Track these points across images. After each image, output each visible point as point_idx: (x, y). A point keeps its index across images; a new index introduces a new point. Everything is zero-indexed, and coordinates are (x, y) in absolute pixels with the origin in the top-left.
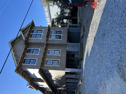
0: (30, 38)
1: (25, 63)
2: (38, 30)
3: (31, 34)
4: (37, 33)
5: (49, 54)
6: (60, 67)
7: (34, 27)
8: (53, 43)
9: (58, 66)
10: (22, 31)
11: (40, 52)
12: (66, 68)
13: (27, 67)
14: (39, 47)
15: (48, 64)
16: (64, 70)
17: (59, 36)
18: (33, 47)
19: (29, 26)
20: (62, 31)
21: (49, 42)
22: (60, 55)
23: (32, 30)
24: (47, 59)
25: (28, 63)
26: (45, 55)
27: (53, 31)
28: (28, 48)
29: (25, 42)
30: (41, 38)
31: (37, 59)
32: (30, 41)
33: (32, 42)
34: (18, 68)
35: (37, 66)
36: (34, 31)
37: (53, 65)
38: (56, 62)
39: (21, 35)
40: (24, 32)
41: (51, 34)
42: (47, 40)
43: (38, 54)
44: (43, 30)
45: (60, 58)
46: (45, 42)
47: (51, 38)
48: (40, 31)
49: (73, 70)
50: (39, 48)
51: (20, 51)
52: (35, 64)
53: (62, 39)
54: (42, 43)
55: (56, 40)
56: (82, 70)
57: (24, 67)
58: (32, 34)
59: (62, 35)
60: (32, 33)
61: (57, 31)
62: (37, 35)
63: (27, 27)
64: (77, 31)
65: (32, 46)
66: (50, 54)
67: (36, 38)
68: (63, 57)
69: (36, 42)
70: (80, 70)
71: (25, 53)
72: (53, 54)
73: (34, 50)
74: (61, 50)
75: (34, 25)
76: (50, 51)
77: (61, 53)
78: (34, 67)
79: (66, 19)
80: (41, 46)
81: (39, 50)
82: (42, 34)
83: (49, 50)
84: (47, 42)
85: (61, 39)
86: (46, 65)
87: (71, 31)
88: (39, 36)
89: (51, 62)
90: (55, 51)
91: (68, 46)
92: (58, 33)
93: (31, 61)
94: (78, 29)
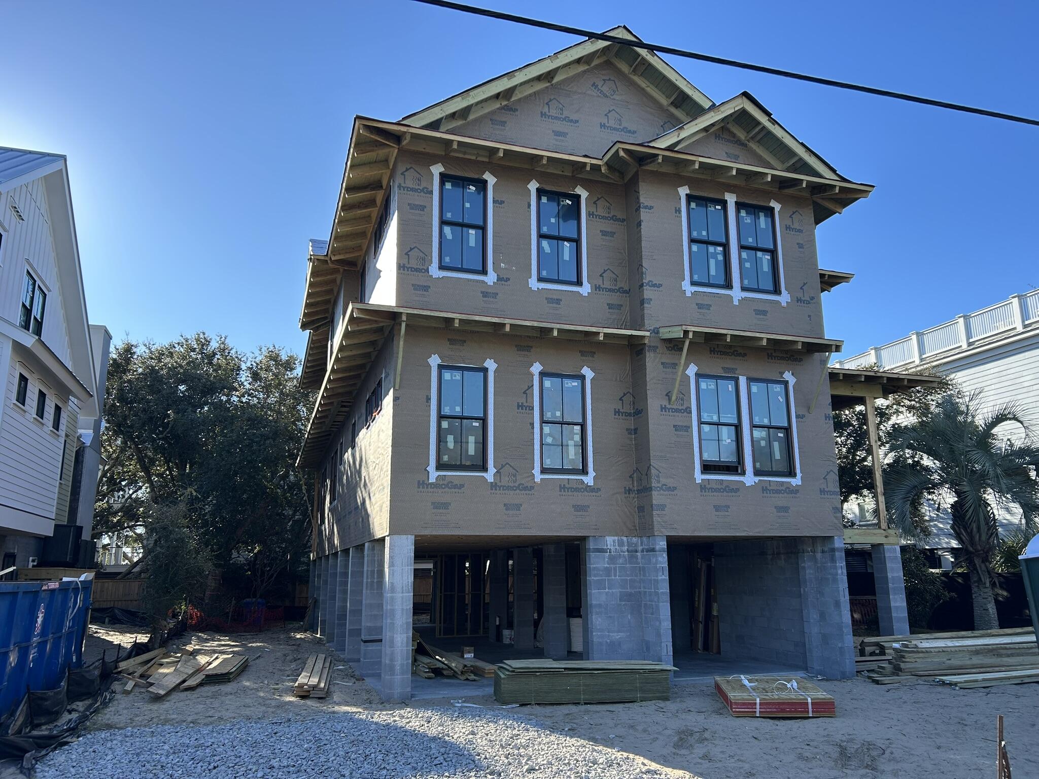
0: (684, 191)
1: (448, 186)
2: (773, 252)
3: (731, 199)
4: (742, 247)
5: (542, 374)
6: (423, 484)
7: (808, 215)
8: (654, 404)
9: (432, 467)
10: (742, 117)
11: (555, 300)
12: (413, 537)
13: (413, 207)
14: (607, 284)
15: (447, 375)
16: (395, 529)
17: (727, 456)
18: (604, 233)
19: (803, 167)
20: (796, 481)
21: (653, 363)
22: (538, 477)
23: (771, 196)
24: (491, 365)
26: (528, 348)
27: (778, 388)
28: (584, 194)
29: (643, 159)
30: (688, 289)
31: (491, 278)
32: (648, 195)
33: (644, 215)
35: (426, 288)
36: (763, 221)
40: (742, 135)
41: (750, 380)
42: (674, 345)
43: (540, 279)
44: (784, 298)
45: (505, 481)
46: (656, 331)
47: (698, 376)
48: (766, 267)
49: (398, 607)
50: (596, 288)
51: (557, 134)
52: (442, 267)
53: (703, 487)
54: (642, 302)
55: (688, 428)
56: (397, 691)
57: (410, 183)
58: (724, 203)
59: (749, 479)
60: (739, 206)
61: (787, 430)
62: (726, 246)
63: (792, 153)
64: (814, 630)
65: (608, 226)
66: (547, 383)
67: (692, 241)
68: (518, 507)
69: (645, 253)
71: (541, 176)
72: (548, 416)
73: (577, 241)
74: (589, 480)
75: (821, 215)
77: (562, 488)
78: (414, 263)
80: (615, 299)
81: (579, 283)
82: (736, 294)
83: (583, 378)
84: (654, 349)
85: (699, 477)
86: (434, 361)
87: (809, 570)
88: (713, 272)
89: (465, 407)
90: (577, 428)
91: (640, 548)
92: (763, 439)
93: (472, 232)
94: (840, 645)
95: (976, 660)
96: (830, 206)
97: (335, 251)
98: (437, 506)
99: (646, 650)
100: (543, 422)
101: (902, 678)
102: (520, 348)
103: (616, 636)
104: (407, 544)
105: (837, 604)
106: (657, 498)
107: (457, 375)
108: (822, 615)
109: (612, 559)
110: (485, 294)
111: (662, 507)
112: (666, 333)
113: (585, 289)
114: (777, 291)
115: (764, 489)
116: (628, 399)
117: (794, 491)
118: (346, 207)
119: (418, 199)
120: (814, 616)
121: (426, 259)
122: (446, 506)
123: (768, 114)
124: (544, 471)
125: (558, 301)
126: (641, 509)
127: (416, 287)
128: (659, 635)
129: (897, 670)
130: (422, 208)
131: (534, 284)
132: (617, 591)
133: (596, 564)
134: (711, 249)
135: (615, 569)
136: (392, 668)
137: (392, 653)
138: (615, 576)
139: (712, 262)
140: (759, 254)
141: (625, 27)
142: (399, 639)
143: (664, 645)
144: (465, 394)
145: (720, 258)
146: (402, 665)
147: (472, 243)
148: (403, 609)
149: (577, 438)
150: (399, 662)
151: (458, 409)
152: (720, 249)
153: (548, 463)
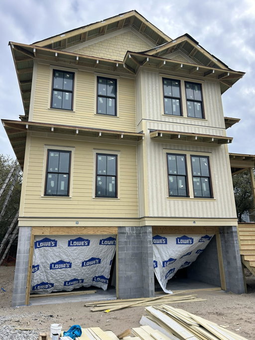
1: (57, 74)
2: (202, 102)
3: (182, 80)
4: (188, 100)
5: (97, 154)
15: (52, 154)
27: (205, 160)
28: (118, 79)
41: (192, 156)
43: (98, 114)
47: (168, 154)
48: (198, 108)
52: (52, 108)
58: (179, 82)
60: (186, 83)
61: (210, 178)
63: (209, 60)
64: (224, 269)
66: (100, 158)
67: (165, 97)
70: (19, 295)
73: (115, 98)
76: (113, 158)
81: (116, 115)
83: (116, 156)
88: (174, 110)
89: (60, 168)
90: (113, 178)
92: (198, 182)
93: (67, 93)
100: (97, 175)
104: (28, 231)
105: (235, 257)
107: (57, 154)
108: (229, 263)
109: (128, 237)
114: (203, 118)
124: (97, 197)
132: (130, 252)
133: (120, 239)
134: (174, 100)
135: (130, 242)
136: (16, 291)
137: (17, 283)
138: (129, 245)
139: (174, 106)
140: (195, 103)
141: (135, 11)
142: (21, 276)
144: (60, 163)
145: (178, 104)
147: (67, 98)
148: (24, 262)
149: (113, 182)
150: (20, 287)
151: (56, 169)
152: (178, 100)
153: (99, 194)
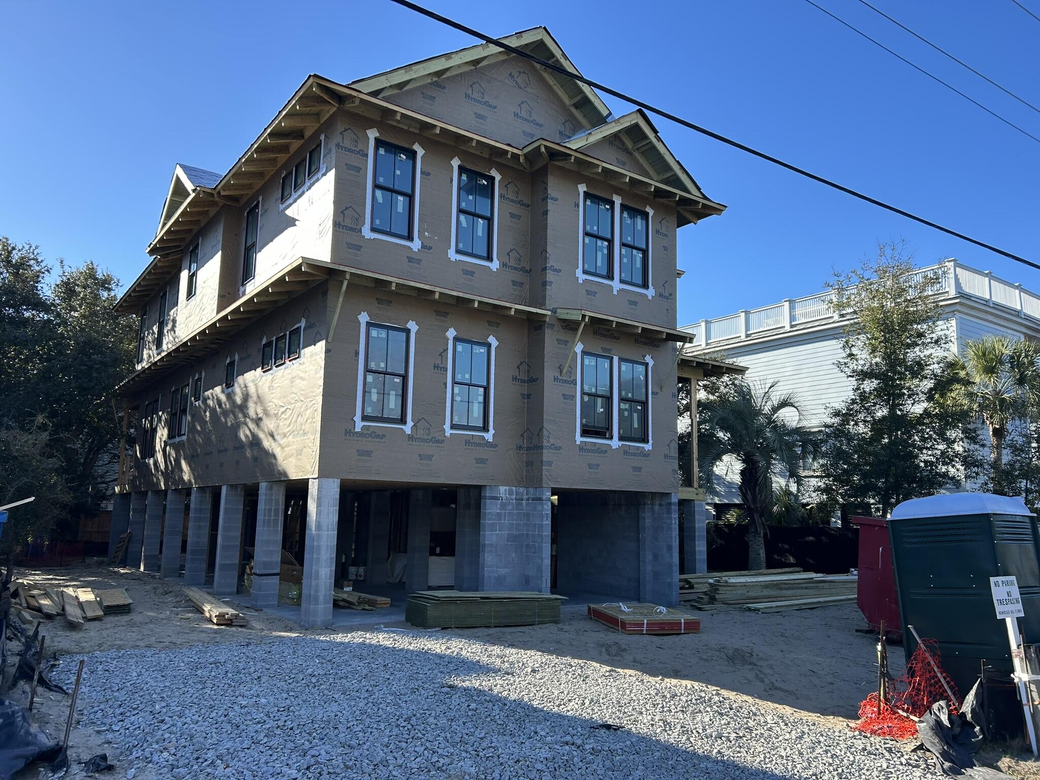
0: (582, 188)
1: (382, 151)
2: (645, 252)
3: (618, 200)
4: (623, 245)
5: (456, 339)
6: (350, 432)
7: (674, 220)
8: (549, 374)
9: (358, 418)
10: (634, 131)
11: (469, 272)
12: (337, 482)
13: (349, 167)
14: (512, 263)
15: (374, 333)
16: (324, 473)
17: (600, 423)
18: (512, 215)
19: (675, 181)
20: (648, 447)
21: (550, 338)
22: (448, 432)
23: (646, 201)
24: (413, 326)
25: (381, 180)
26: (445, 314)
27: (641, 369)
28: (498, 177)
29: (553, 155)
30: (581, 277)
31: (416, 245)
32: (555, 187)
33: (551, 205)
34: (340, 98)
35: (359, 248)
36: (639, 222)
37: (370, 378)
38: (393, 402)
39: (599, 120)
40: (629, 144)
41: (621, 360)
42: (570, 326)
43: (458, 251)
44: (650, 293)
45: (421, 434)
46: (554, 311)
47: (584, 353)
48: (638, 264)
49: (323, 543)
50: (504, 265)
51: (479, 116)
52: (373, 230)
53: (582, 448)
54: (544, 284)
55: (573, 397)
56: (320, 619)
57: (347, 143)
58: (612, 204)
59: (615, 443)
60: (624, 207)
61: (645, 404)
62: (611, 242)
63: (668, 168)
64: (648, 568)
65: (515, 209)
66: (460, 348)
67: (587, 234)
68: (430, 457)
69: (550, 239)
70: (321, 607)
71: (463, 155)
72: (459, 378)
73: (489, 220)
74: (489, 436)
75: (682, 222)
76: (483, 350)
77: (467, 442)
78: (348, 222)
79: (743, 473)
80: (518, 276)
81: (489, 258)
82: (616, 285)
83: (489, 346)
84: (552, 326)
85: (579, 439)
86: (364, 318)
87: (647, 520)
88: (599, 264)
89: (389, 364)
90: (482, 390)
91: (525, 497)
92: (626, 410)
93: (401, 198)
94: (669, 581)
95: (766, 592)
96: (688, 216)
97: (227, 186)
98: (361, 453)
99: (526, 583)
100: (455, 383)
101: (717, 605)
102: (438, 313)
103: (503, 571)
104: (334, 488)
105: (670, 548)
106: (547, 455)
107: (383, 334)
108: (656, 557)
109: (503, 506)
110: (410, 260)
111: (550, 463)
112: (563, 314)
113: (495, 265)
114: (645, 285)
115: (625, 451)
116: (524, 367)
117: (646, 455)
118: (261, 149)
119: (354, 160)
120: (649, 557)
121: (360, 219)
122: (368, 453)
123: (656, 132)
124: (453, 427)
125: (472, 273)
126: (529, 464)
127: (350, 246)
128: (540, 569)
129: (713, 600)
130: (358, 169)
131: (452, 255)
132: (505, 533)
133: (491, 509)
134: (599, 242)
135: (505, 515)
136: (316, 599)
137: (317, 585)
138: (505, 520)
139: (599, 254)
140: (635, 252)
141: (545, 28)
142: (323, 572)
143: (544, 579)
144: (389, 352)
145: (605, 251)
146: (325, 595)
147: (400, 209)
148: (327, 546)
149: (481, 399)
150: (323, 593)
151: (383, 365)
152: (606, 243)
153: (456, 420)
